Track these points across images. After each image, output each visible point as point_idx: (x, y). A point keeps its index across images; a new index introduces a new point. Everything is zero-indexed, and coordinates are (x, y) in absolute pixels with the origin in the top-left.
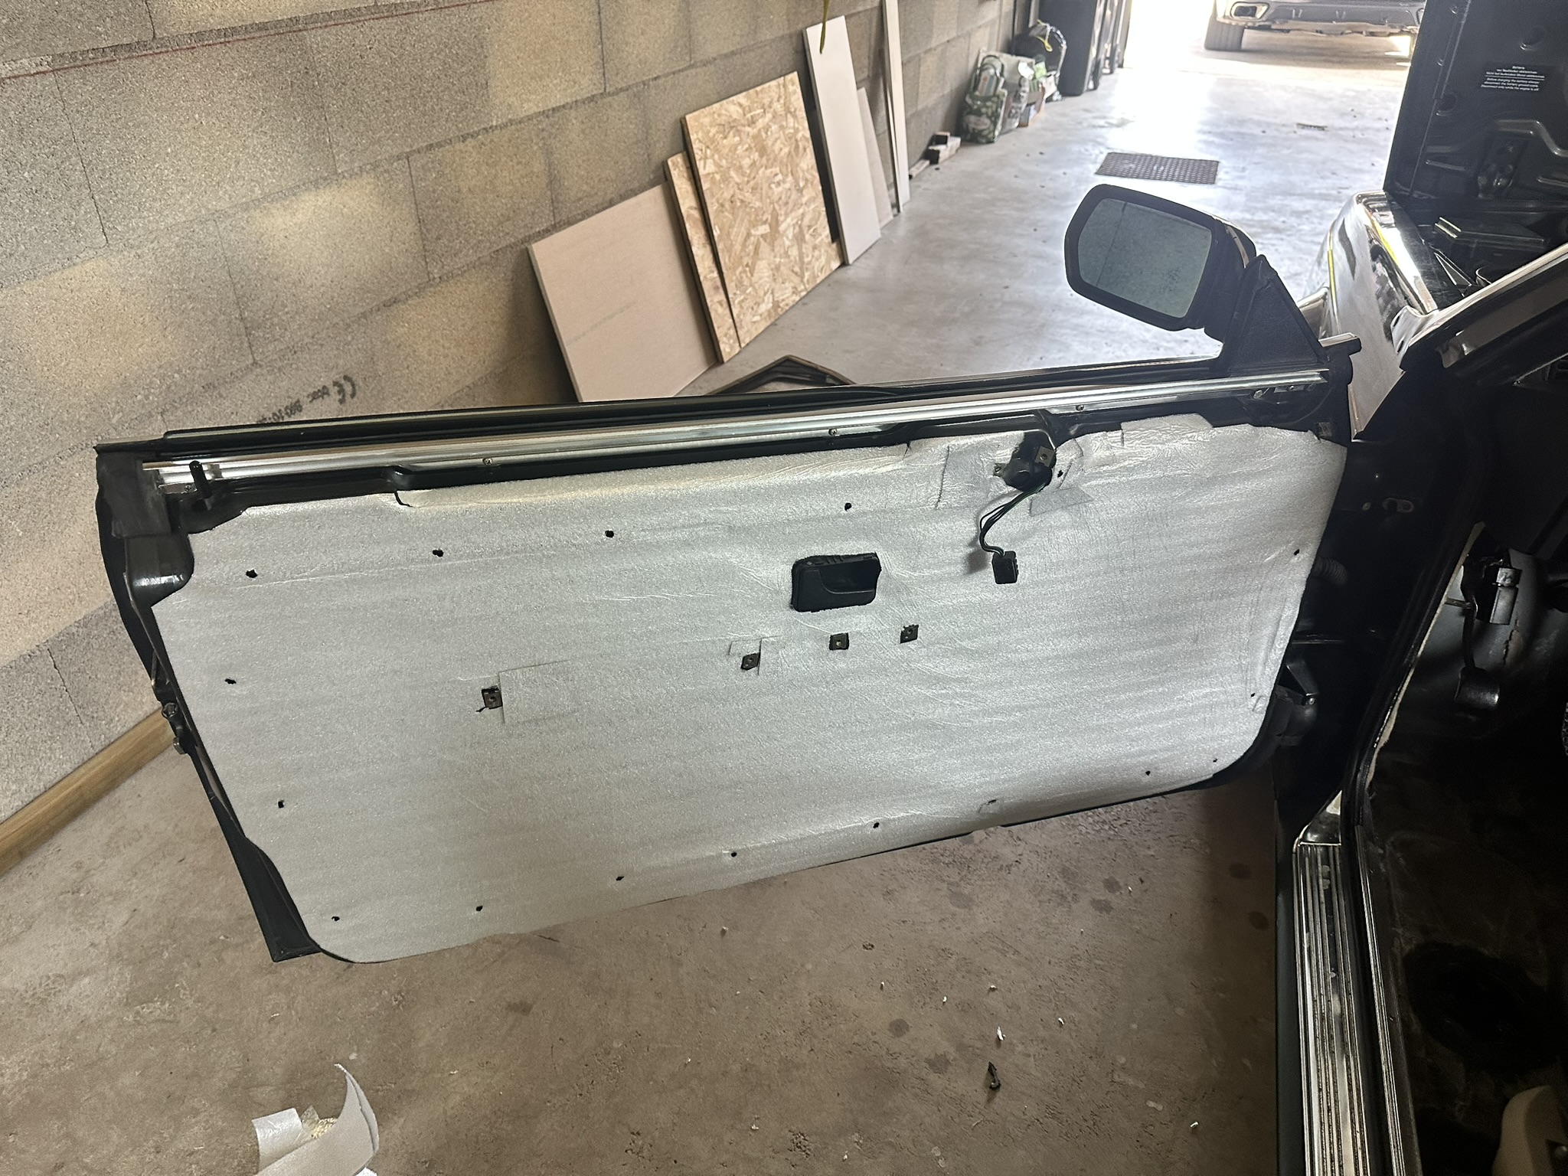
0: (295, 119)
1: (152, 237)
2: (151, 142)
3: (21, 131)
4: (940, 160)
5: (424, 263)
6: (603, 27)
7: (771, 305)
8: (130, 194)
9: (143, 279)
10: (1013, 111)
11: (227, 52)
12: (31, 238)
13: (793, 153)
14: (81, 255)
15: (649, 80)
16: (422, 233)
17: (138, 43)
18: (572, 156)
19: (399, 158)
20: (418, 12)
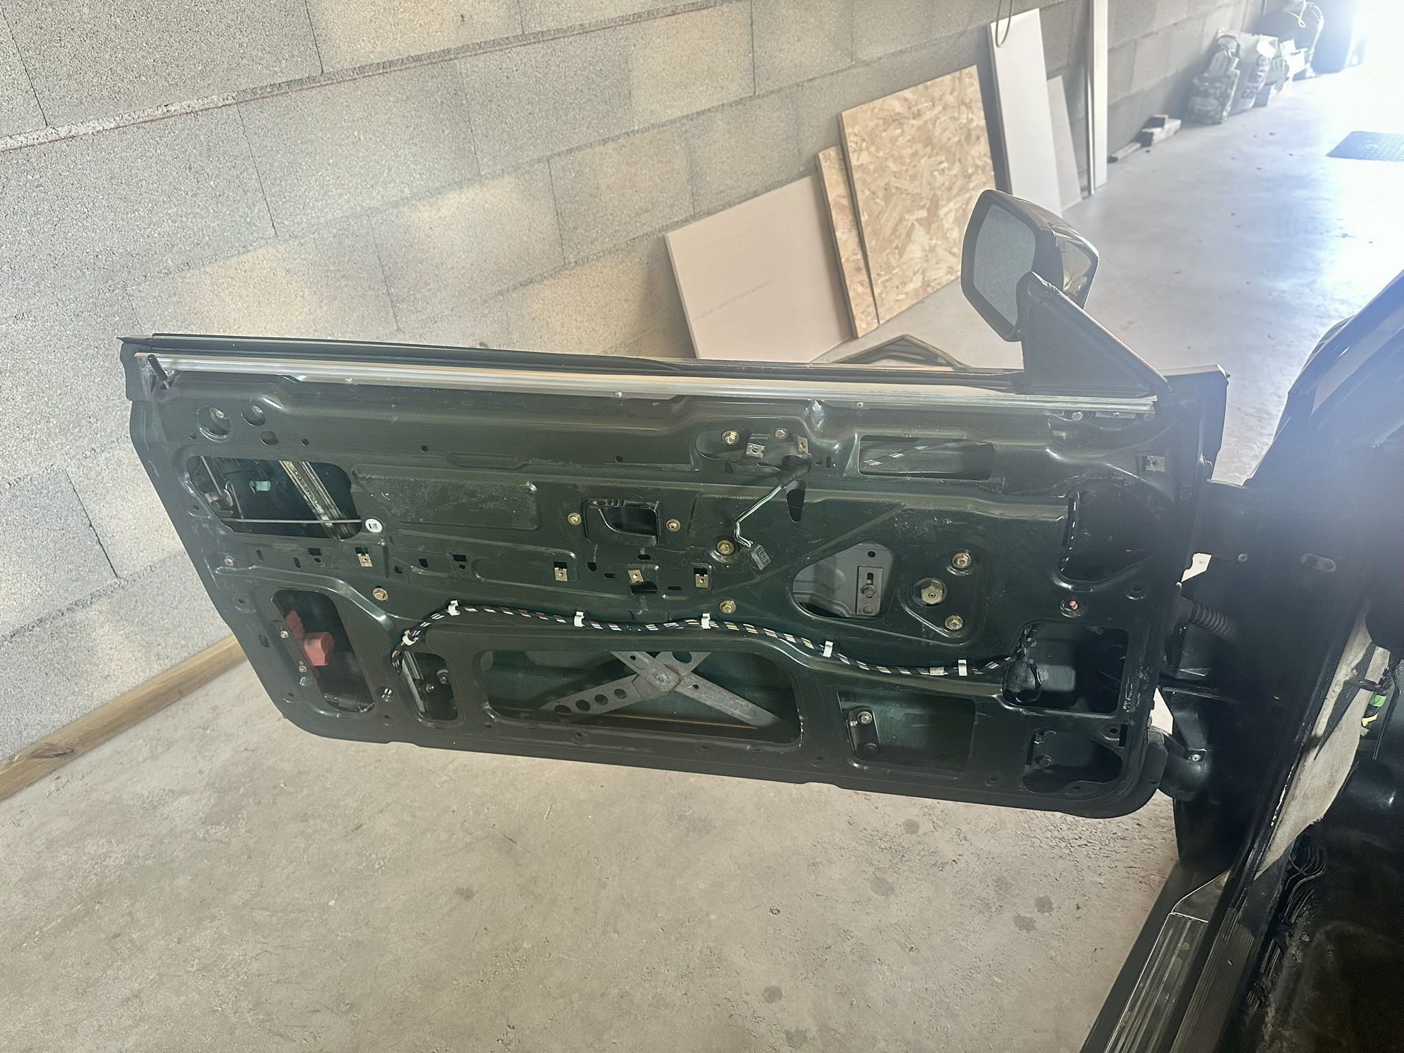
0: (443, 131)
1: (313, 229)
2: (315, 155)
3: (209, 150)
4: (1154, 143)
5: (560, 250)
6: (755, 38)
7: (920, 284)
8: (296, 196)
9: (304, 262)
10: (1248, 91)
11: (385, 81)
12: (215, 231)
13: (963, 141)
14: (254, 244)
15: (803, 82)
16: (559, 224)
17: (308, 78)
18: (715, 153)
19: (539, 161)
20: (564, 37)
